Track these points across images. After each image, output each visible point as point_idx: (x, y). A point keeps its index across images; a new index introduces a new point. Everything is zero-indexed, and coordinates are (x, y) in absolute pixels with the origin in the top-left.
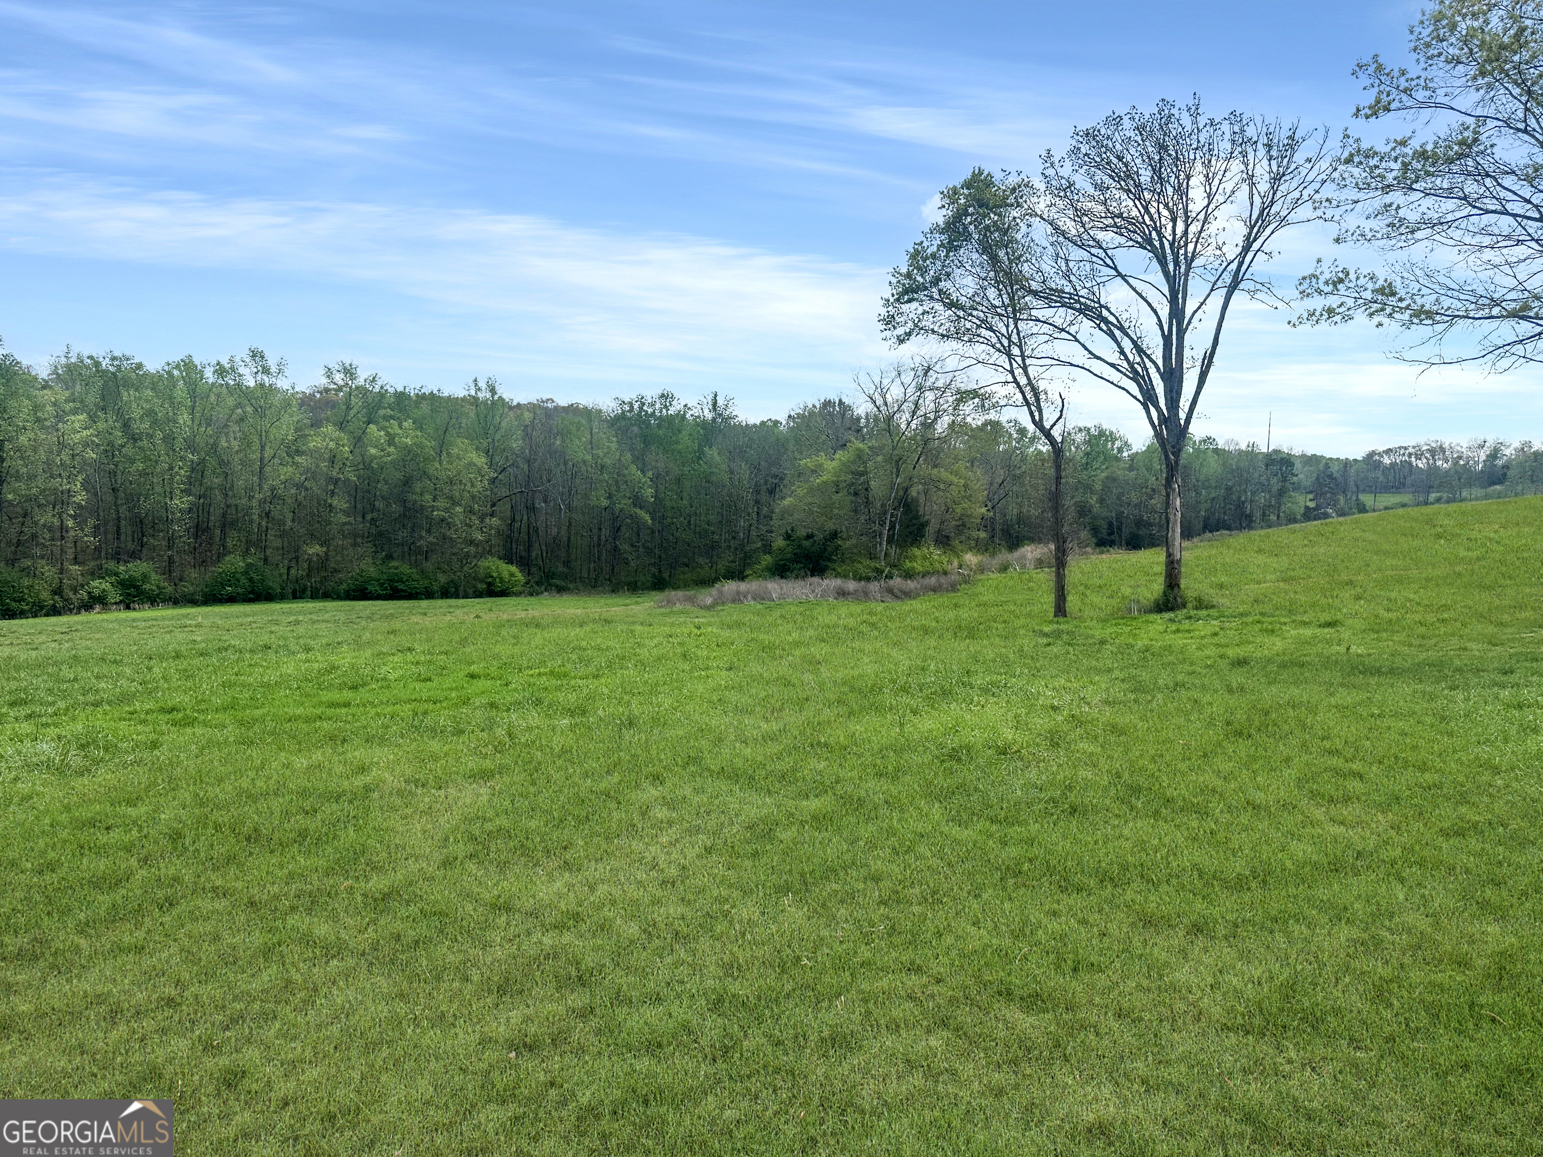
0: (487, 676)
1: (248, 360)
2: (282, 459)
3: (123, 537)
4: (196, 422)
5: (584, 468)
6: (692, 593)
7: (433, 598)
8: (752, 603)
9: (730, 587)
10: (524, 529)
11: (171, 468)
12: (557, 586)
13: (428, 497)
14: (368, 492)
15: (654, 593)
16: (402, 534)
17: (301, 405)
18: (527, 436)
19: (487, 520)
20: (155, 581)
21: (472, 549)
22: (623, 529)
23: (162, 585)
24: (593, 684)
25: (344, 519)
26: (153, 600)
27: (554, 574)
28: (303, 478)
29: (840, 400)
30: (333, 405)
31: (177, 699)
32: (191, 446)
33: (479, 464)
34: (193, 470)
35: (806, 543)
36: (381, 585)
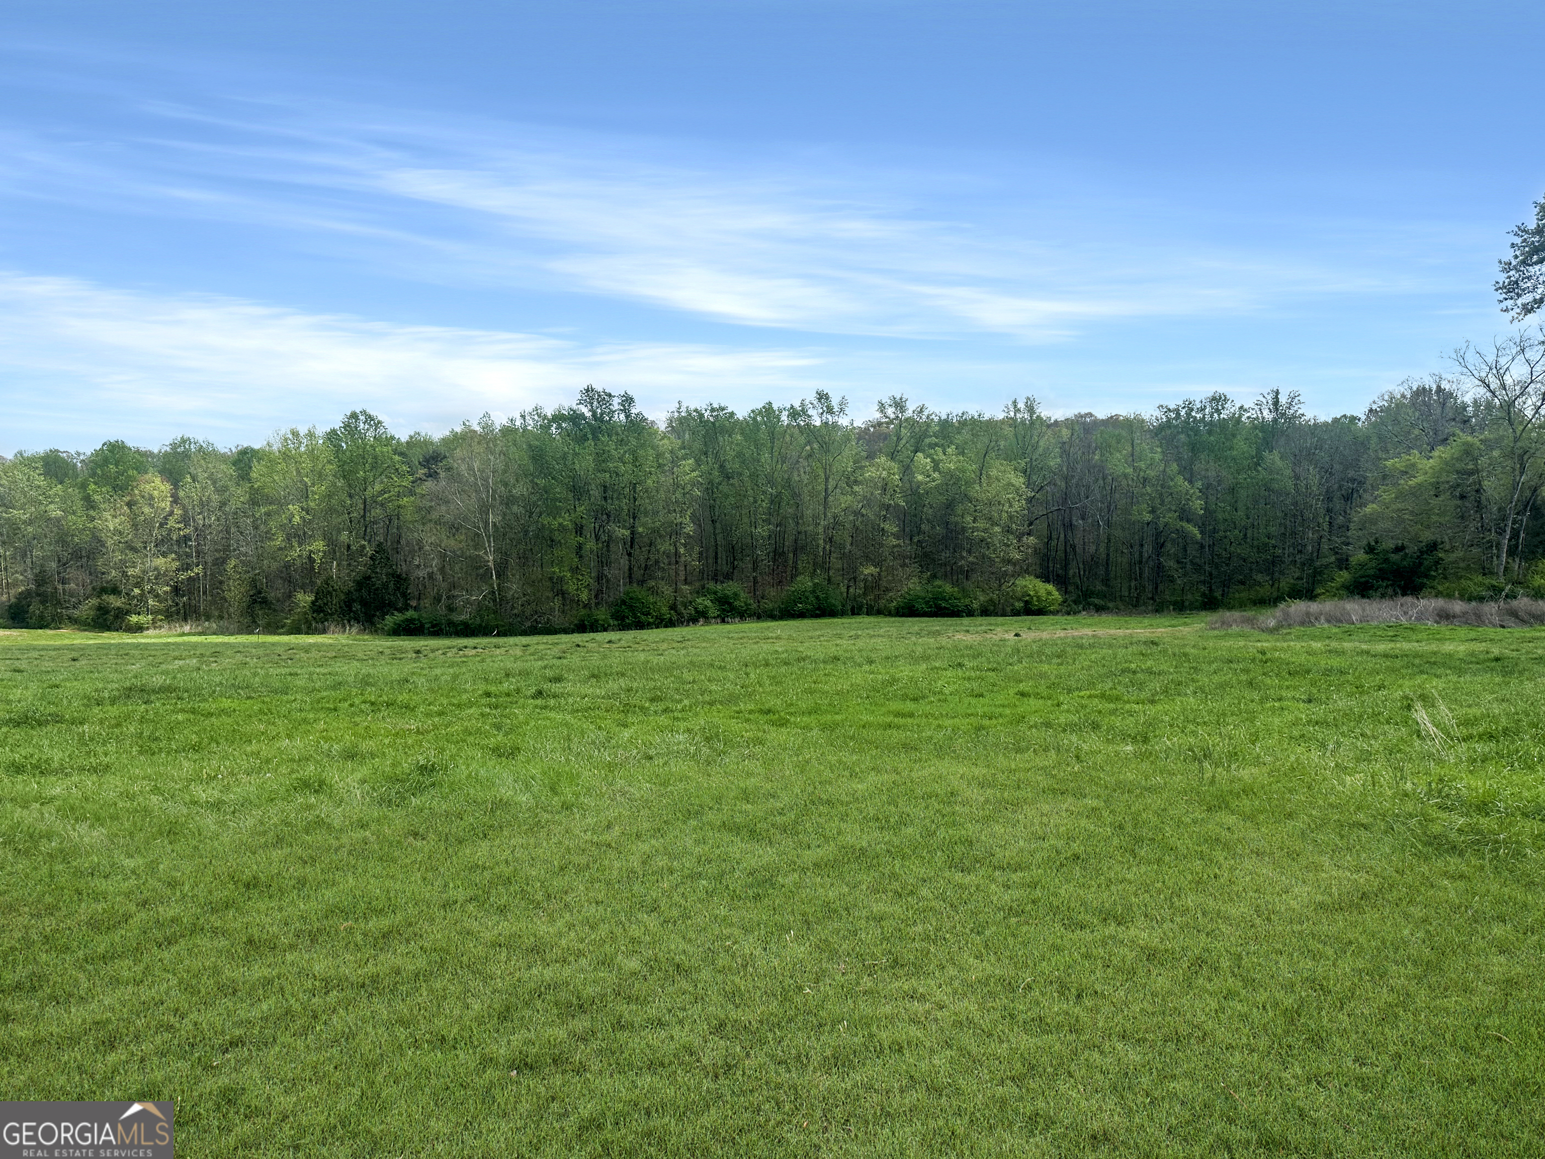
0: (1038, 696)
1: (815, 403)
2: (842, 489)
3: (719, 561)
4: (775, 459)
5: (1124, 483)
6: (1250, 614)
7: (973, 616)
8: (1326, 626)
9: (1298, 607)
10: (1061, 547)
11: (755, 502)
12: (1095, 605)
13: (969, 519)
14: (915, 516)
15: (1203, 613)
16: (945, 555)
17: (859, 439)
18: (1065, 453)
19: (1025, 539)
20: (744, 598)
21: (1010, 568)
22: (1168, 545)
23: (749, 602)
24: (1151, 710)
25: (895, 542)
26: (743, 614)
27: (1092, 593)
28: (860, 506)
29: (1439, 387)
30: (886, 437)
31: (773, 702)
32: (771, 482)
33: (1017, 484)
34: (772, 502)
35: (1394, 557)
36: (927, 603)
